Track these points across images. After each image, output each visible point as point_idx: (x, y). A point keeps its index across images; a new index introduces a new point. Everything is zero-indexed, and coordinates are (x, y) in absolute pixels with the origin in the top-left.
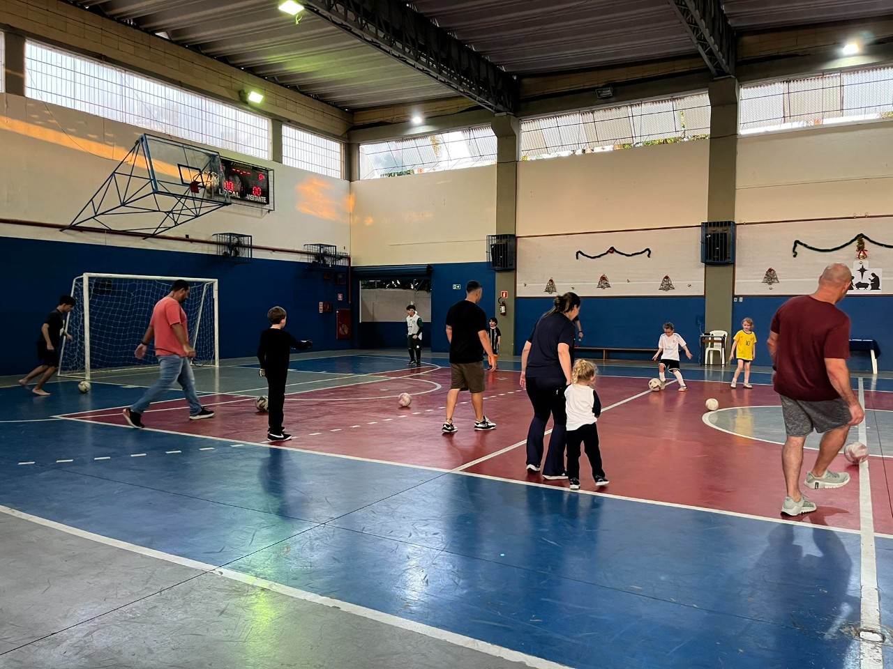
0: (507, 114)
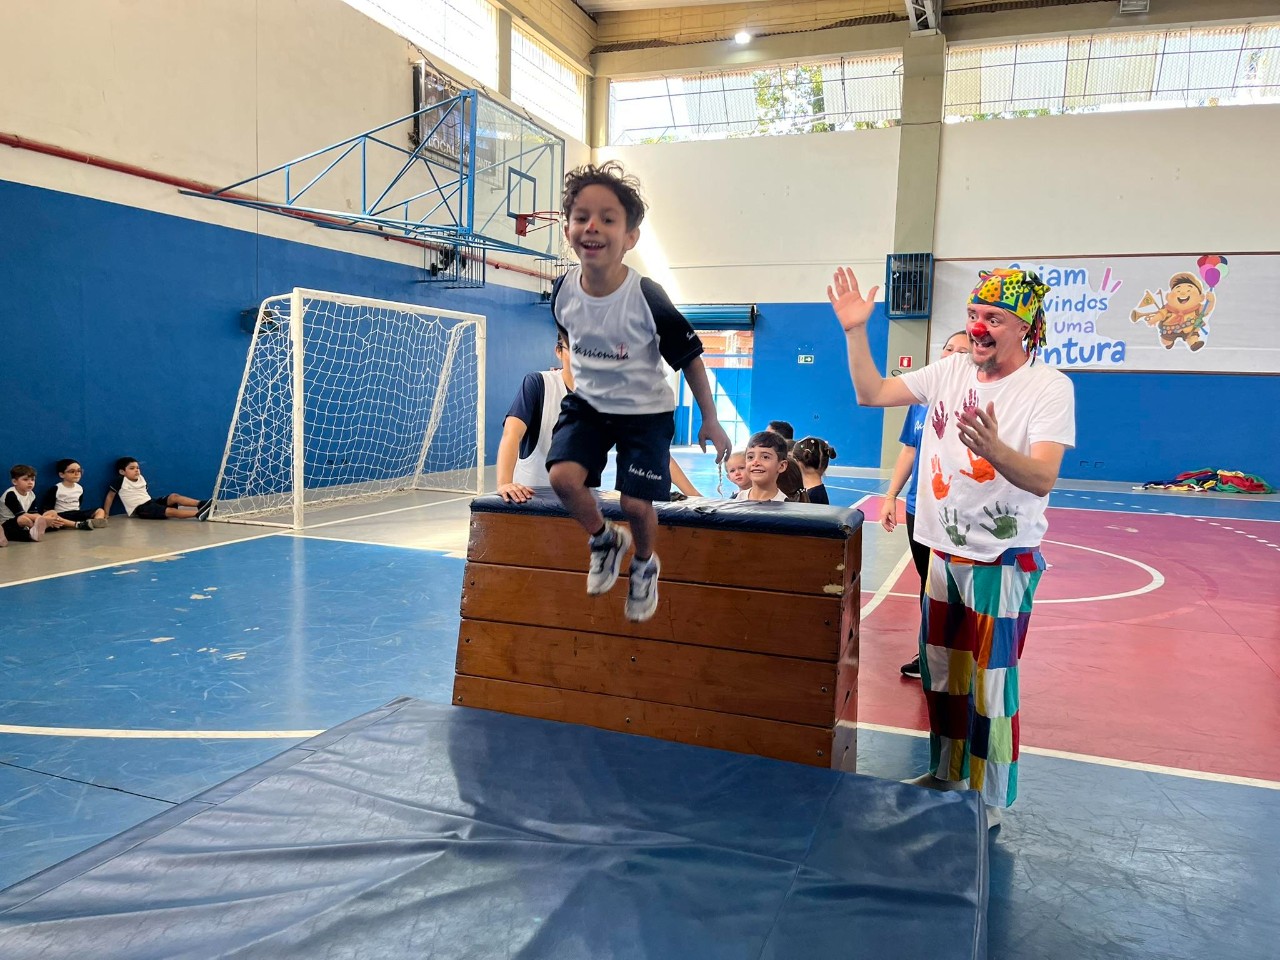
0: (937, 34)
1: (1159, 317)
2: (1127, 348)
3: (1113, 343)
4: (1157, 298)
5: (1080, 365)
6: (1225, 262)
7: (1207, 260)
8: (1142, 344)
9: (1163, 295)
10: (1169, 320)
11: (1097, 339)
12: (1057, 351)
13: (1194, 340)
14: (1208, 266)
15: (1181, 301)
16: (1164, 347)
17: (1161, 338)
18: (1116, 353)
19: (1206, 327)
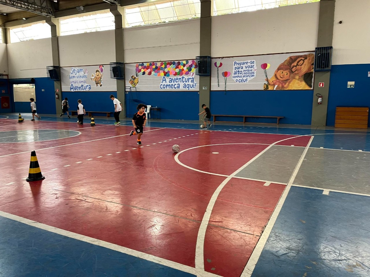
0: (50, 17)
1: (94, 80)
2: (91, 86)
3: (89, 85)
4: (94, 75)
5: (84, 90)
6: (103, 67)
7: (101, 66)
8: (93, 85)
9: (95, 74)
10: (96, 80)
11: (86, 85)
12: (80, 87)
13: (100, 84)
14: (101, 68)
15: (97, 75)
16: (96, 86)
17: (95, 84)
18: (89, 87)
19: (102, 81)
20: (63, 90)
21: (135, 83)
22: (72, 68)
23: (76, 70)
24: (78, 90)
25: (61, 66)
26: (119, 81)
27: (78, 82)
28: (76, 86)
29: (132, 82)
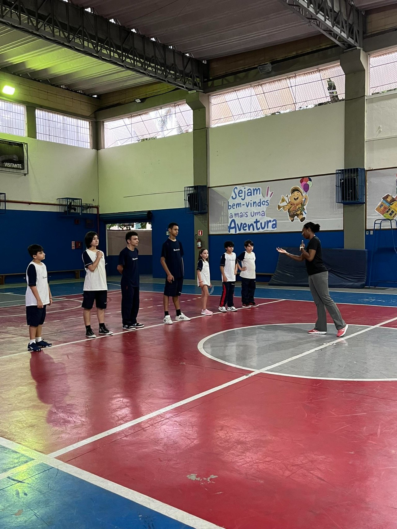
0: (197, 91)
1: (288, 207)
2: (277, 222)
3: (271, 219)
4: (286, 199)
5: (261, 231)
6: (310, 180)
7: (304, 180)
8: (282, 220)
9: (289, 197)
10: (291, 209)
11: (267, 219)
12: (252, 225)
13: (301, 217)
14: (304, 183)
15: (295, 199)
16: (291, 220)
17: (289, 217)
18: (273, 224)
19: (306, 211)
20: (211, 233)
21: (393, 212)
22: (236, 188)
23: (243, 190)
24: (247, 231)
25: (210, 186)
26: (351, 208)
27: (249, 214)
28: (243, 223)
29: (385, 208)
